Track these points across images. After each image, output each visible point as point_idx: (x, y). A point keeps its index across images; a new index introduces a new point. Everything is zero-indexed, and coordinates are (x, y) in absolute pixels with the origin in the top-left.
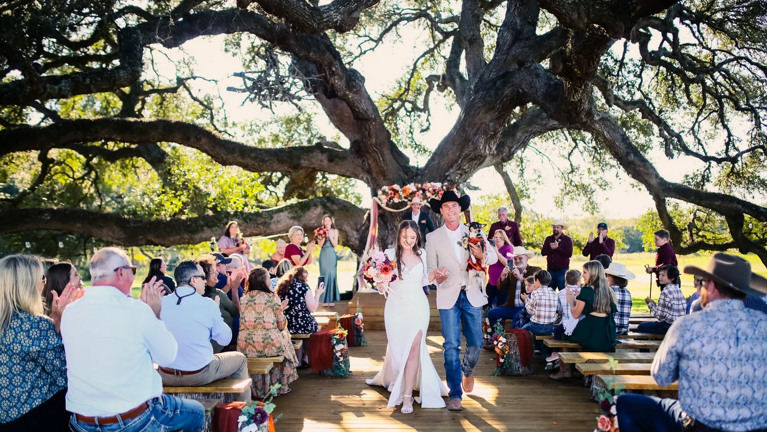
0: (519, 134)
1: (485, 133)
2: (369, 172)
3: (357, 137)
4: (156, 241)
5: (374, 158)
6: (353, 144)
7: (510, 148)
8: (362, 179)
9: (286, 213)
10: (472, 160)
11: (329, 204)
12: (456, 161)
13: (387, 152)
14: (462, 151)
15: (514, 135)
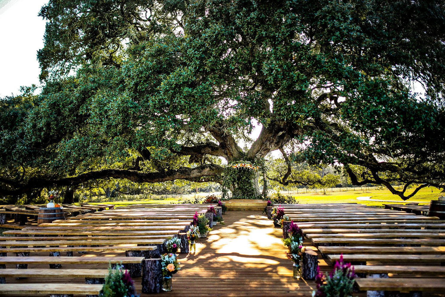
0: (285, 138)
1: (269, 141)
2: (227, 154)
3: (222, 141)
4: (150, 181)
5: (229, 149)
6: (220, 144)
7: (282, 143)
8: (224, 157)
9: (196, 170)
10: (265, 150)
11: (212, 167)
12: (259, 150)
13: (233, 147)
14: (261, 147)
15: (283, 138)
